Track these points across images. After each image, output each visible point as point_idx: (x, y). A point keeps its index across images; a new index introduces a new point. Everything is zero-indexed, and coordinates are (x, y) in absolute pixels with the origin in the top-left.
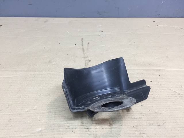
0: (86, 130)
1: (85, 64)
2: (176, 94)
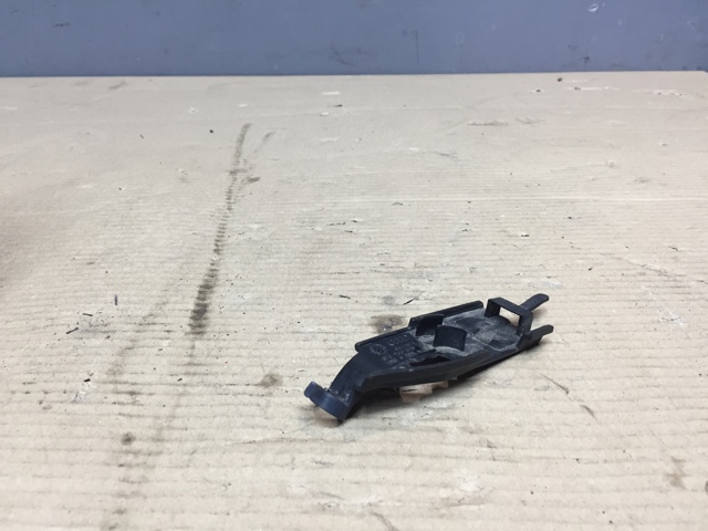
0: (125, 398)
1: (225, 189)
2: (648, 272)
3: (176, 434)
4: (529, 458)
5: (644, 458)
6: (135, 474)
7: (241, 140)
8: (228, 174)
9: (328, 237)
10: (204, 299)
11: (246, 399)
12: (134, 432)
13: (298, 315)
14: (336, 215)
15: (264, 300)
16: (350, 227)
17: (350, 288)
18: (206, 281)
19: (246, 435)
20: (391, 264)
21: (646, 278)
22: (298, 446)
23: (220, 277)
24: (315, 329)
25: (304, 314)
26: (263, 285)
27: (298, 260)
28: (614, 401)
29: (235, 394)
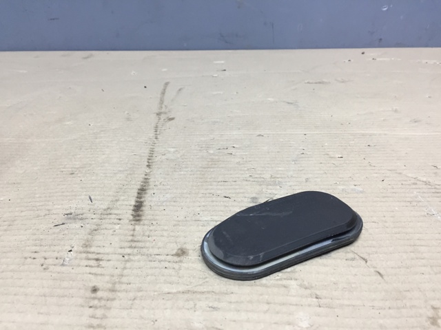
1: (153, 125)
2: (418, 182)
3: (124, 287)
4: (341, 306)
5: (413, 306)
6: (99, 313)
7: (163, 93)
8: (155, 115)
9: (217, 157)
10: (141, 198)
11: (167, 264)
12: (99, 285)
13: (198, 209)
14: (222, 143)
15: (178, 199)
16: (230, 151)
17: (230, 191)
18: (142, 185)
19: (166, 289)
20: (256, 176)
21: (417, 186)
22: (198, 296)
23: (151, 183)
24: (209, 218)
25: (202, 208)
26: (177, 188)
27: (199, 173)
28: (396, 268)
29: (160, 261)
